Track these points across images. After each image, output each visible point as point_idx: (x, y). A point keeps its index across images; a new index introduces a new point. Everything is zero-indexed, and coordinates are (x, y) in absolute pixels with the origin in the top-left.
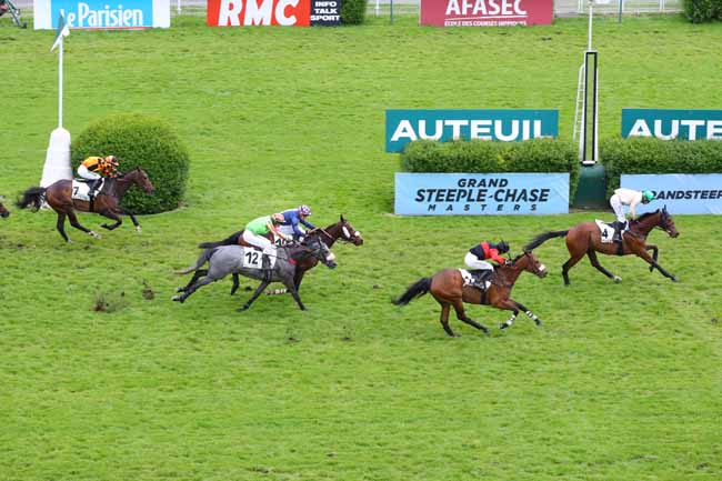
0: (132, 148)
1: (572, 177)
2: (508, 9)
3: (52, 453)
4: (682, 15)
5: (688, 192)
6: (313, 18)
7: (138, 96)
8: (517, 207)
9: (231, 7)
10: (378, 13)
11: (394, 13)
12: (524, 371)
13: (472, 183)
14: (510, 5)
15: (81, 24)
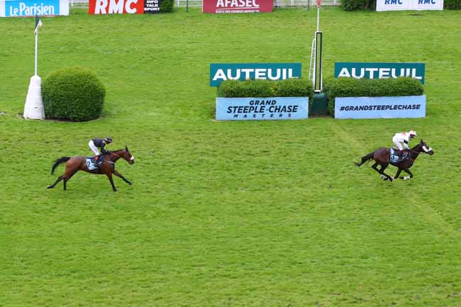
0: (76, 86)
1: (310, 99)
2: (249, 4)
3: (70, 257)
4: (340, 6)
5: (371, 106)
6: (146, 9)
7: (62, 55)
8: (281, 115)
9: (102, 4)
10: (179, 6)
11: (189, 6)
12: (308, 208)
13: (257, 102)
14: (250, 2)
15: (21, 14)
